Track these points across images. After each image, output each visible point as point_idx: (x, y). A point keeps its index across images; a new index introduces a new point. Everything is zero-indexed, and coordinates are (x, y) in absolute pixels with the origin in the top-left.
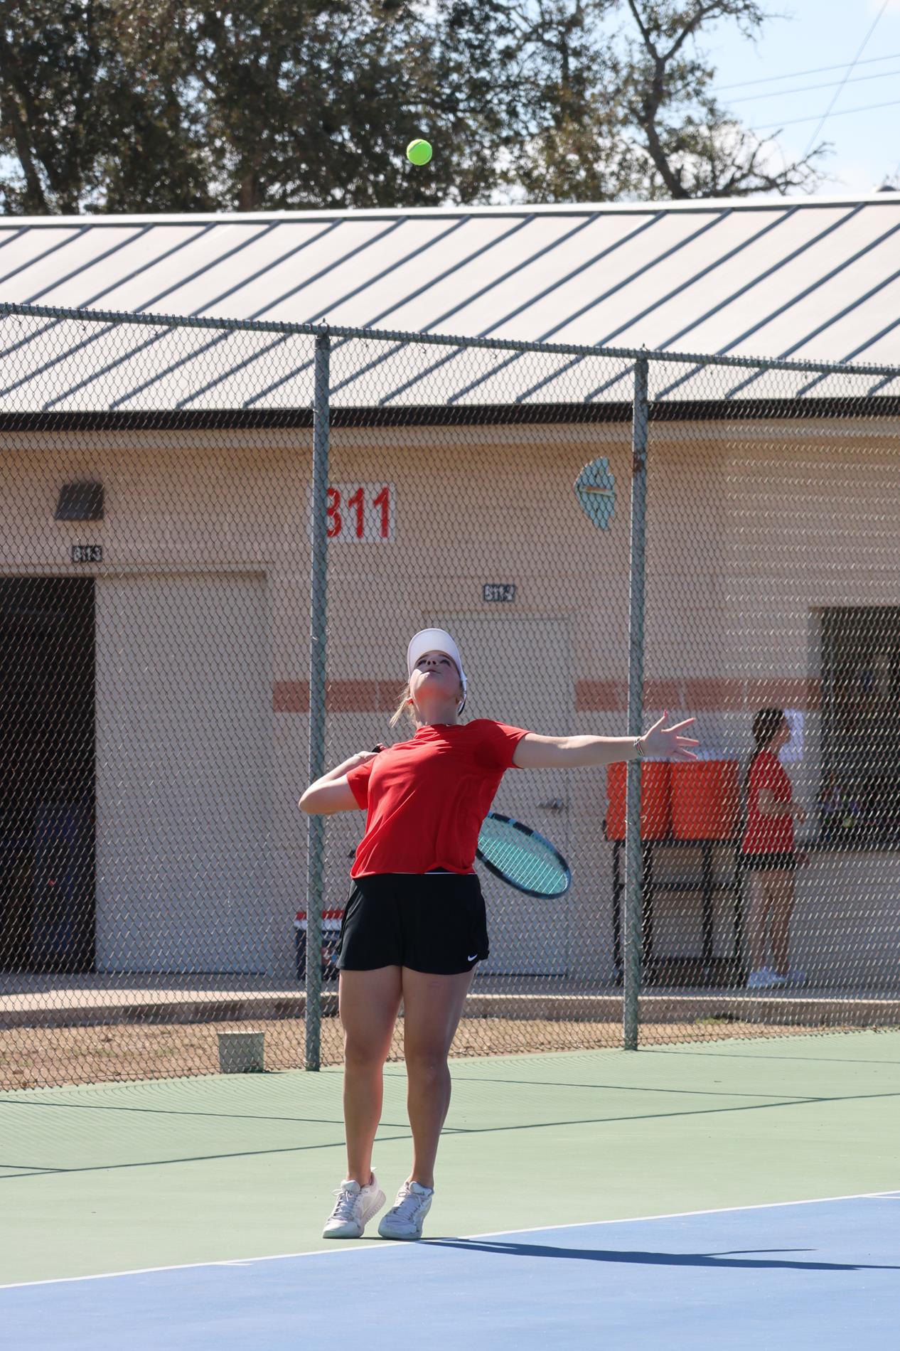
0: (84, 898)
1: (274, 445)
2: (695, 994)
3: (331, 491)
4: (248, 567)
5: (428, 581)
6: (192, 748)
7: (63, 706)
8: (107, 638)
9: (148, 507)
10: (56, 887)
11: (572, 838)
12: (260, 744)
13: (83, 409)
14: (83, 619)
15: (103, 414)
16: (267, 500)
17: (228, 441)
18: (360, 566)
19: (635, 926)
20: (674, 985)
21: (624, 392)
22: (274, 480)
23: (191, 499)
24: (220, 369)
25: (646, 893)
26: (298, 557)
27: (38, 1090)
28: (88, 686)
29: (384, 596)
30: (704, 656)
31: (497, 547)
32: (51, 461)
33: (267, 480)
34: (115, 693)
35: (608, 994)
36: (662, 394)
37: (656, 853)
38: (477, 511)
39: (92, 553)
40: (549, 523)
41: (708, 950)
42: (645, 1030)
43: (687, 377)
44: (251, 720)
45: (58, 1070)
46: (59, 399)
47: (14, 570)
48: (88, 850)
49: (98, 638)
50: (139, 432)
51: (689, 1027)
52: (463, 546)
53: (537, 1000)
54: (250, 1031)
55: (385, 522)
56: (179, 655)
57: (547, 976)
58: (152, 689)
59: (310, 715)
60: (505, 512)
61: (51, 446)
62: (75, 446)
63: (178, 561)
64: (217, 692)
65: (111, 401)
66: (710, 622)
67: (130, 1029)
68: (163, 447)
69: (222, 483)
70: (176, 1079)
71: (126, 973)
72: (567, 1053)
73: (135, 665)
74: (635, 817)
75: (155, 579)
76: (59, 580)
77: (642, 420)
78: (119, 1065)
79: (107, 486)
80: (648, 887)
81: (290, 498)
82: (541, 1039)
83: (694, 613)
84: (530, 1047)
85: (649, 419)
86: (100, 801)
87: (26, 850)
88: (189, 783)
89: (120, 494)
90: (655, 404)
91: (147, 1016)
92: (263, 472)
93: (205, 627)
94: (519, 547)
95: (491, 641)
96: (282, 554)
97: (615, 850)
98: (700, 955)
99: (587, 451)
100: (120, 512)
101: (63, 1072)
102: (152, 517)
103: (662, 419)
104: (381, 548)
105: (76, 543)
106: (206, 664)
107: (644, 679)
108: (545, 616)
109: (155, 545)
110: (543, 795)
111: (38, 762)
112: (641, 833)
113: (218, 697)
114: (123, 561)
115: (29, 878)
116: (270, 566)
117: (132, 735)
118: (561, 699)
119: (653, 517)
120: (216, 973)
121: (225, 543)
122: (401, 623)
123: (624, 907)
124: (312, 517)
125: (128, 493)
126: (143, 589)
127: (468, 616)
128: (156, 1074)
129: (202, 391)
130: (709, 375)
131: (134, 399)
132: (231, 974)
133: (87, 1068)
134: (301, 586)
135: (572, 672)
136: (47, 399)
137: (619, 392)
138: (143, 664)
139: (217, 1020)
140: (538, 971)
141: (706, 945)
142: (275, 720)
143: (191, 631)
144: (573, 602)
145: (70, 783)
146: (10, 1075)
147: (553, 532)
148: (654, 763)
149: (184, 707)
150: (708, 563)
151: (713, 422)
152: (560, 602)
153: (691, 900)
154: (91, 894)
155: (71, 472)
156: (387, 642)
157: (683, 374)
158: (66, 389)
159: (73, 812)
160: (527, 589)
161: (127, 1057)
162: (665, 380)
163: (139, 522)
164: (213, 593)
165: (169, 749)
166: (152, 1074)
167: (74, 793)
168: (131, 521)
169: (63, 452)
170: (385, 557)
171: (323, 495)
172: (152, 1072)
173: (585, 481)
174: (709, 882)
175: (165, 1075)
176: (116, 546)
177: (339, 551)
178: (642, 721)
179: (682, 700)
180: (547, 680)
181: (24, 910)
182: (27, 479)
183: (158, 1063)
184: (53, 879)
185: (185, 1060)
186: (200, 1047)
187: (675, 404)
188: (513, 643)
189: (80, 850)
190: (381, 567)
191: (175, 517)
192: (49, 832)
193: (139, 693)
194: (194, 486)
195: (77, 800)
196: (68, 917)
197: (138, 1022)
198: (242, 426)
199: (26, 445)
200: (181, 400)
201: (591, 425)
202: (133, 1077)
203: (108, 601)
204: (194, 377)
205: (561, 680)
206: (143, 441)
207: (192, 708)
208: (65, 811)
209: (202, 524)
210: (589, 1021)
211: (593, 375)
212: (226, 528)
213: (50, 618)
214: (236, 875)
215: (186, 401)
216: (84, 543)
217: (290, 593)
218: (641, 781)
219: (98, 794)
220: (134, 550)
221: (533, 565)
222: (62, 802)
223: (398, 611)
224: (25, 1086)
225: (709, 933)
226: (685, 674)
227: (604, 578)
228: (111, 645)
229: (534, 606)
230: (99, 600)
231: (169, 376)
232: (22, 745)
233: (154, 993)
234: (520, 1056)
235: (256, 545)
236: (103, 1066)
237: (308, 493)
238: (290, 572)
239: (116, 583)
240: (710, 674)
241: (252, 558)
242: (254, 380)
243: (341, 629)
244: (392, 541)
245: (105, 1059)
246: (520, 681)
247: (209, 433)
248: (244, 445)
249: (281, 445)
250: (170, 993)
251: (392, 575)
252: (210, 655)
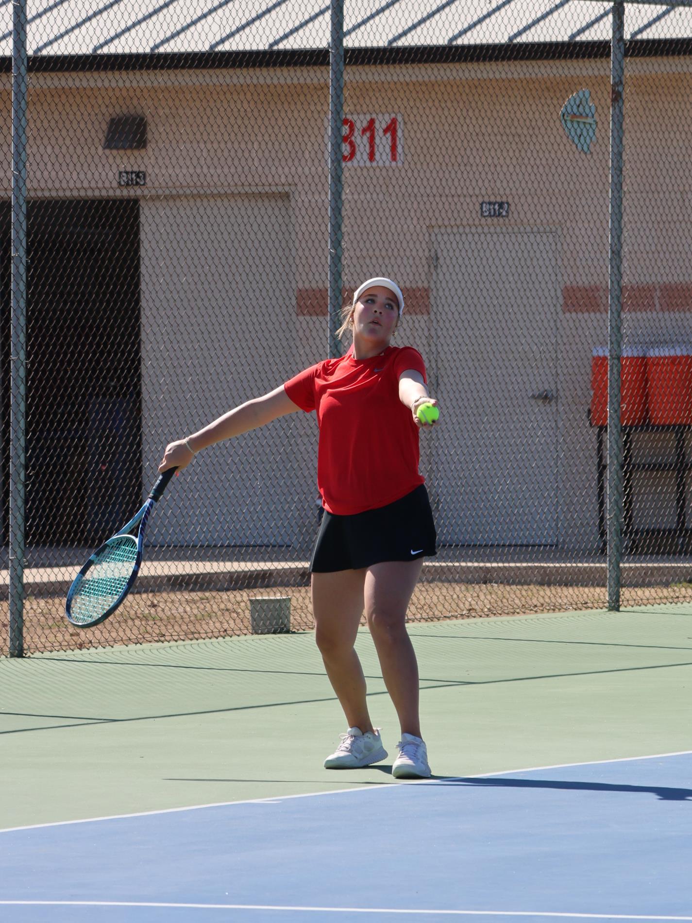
0: (131, 481)
1: (295, 81)
2: (670, 561)
3: (346, 121)
4: (274, 189)
5: (431, 199)
6: (225, 349)
7: (112, 312)
8: (150, 253)
9: (185, 137)
10: (107, 471)
11: (560, 424)
12: (285, 344)
13: (127, 51)
14: (128, 237)
15: (145, 56)
16: (290, 130)
17: (255, 78)
18: (372, 187)
19: (616, 501)
20: (652, 554)
21: (603, 32)
22: (296, 112)
23: (223, 130)
24: (247, 15)
25: (626, 472)
26: (317, 179)
27: (92, 650)
28: (133, 294)
29: (393, 212)
30: (676, 264)
31: (492, 169)
32: (100, 98)
33: (289, 112)
34: (157, 300)
35: (593, 562)
36: (636, 33)
37: (634, 437)
38: (475, 138)
39: (138, 177)
40: (538, 147)
41: (681, 522)
42: (626, 593)
43: (658, 18)
44: (277, 324)
45: (109, 632)
46: (106, 43)
47: (68, 194)
48: (135, 439)
49: (142, 253)
50: (177, 71)
51: (665, 590)
52: (462, 168)
53: (530, 568)
54: (278, 597)
55: (394, 148)
56: (213, 267)
57: (540, 546)
58: (190, 297)
59: (328, 318)
60: (499, 138)
61: (100, 84)
62: (121, 84)
63: (212, 184)
64: (247, 299)
65: (152, 44)
66: (681, 234)
67: (172, 596)
68: (197, 84)
69: (250, 115)
70: (214, 640)
71: (169, 546)
72: (558, 614)
73: (175, 276)
74: (616, 405)
75: (192, 201)
76: (107, 201)
77: (619, 56)
78: (163, 628)
79: (149, 119)
80: (628, 467)
81: (309, 128)
82: (535, 601)
83: (667, 225)
84: (525, 608)
85: (626, 55)
86: (145, 395)
87: (80, 439)
88: (222, 379)
89: (160, 125)
90: (631, 42)
91: (188, 584)
92: (286, 105)
93: (236, 242)
94: (511, 169)
95: (488, 251)
96: (303, 177)
97: (599, 435)
98: (674, 526)
99: (570, 84)
100: (160, 142)
101: (114, 634)
102: (188, 146)
103: (637, 56)
104: (391, 171)
105: (122, 169)
106: (237, 275)
107: (623, 284)
108: (535, 229)
109: (192, 171)
110: (534, 387)
111: (90, 361)
112: (621, 419)
113: (247, 302)
114: (163, 184)
115: (83, 464)
116: (293, 188)
117: (172, 338)
118: (550, 302)
119: (630, 141)
120: (248, 546)
121: (253, 168)
122: (408, 237)
123: (607, 485)
124: (330, 145)
125: (167, 125)
126: (181, 209)
127: (467, 230)
128: (196, 636)
129: (232, 34)
130: (678, 16)
131: (172, 42)
132: (261, 546)
133: (135, 631)
134: (320, 205)
135: (560, 278)
136: (96, 43)
137: (599, 32)
138: (182, 275)
139: (249, 587)
140: (531, 542)
141: (679, 518)
142: (298, 324)
143: (223, 245)
144: (560, 217)
145: (118, 380)
146: (67, 637)
147: (541, 155)
148: (632, 358)
149: (217, 312)
150: (679, 181)
151: (682, 57)
152: (548, 216)
153: (666, 478)
154: (138, 478)
155: (117, 107)
156: (396, 253)
157: (655, 16)
158: (112, 34)
159: (121, 405)
160: (519, 205)
161: (171, 620)
162: (639, 21)
163: (178, 151)
164: (243, 212)
165: (205, 349)
166: (192, 635)
167: (122, 388)
168: (170, 150)
169: (110, 90)
170: (394, 179)
171: (339, 124)
172: (193, 633)
173: (569, 110)
174: (682, 462)
175: (204, 636)
176: (157, 171)
177: (353, 173)
178: (621, 321)
179: (657, 302)
180: (537, 286)
181: (79, 492)
182: (78, 113)
183: (198, 625)
184: (104, 464)
185: (221, 623)
186: (235, 611)
187: (648, 41)
188: (507, 254)
189: (128, 439)
190: (391, 187)
191: (209, 146)
192: (100, 423)
193: (178, 300)
194: (225, 118)
195: (125, 395)
196: (117, 498)
197: (180, 590)
198: (267, 65)
199: (78, 83)
200: (214, 42)
201: (575, 61)
202: (176, 638)
203: (150, 220)
204: (224, 22)
205: (550, 286)
206: (180, 79)
207: (225, 312)
208: (114, 405)
209: (233, 151)
210: (577, 585)
211: (575, 18)
212: (253, 154)
213: (100, 235)
214: (264, 459)
215: (217, 44)
216: (129, 169)
217: (310, 212)
218: (620, 374)
219: (144, 389)
220: (173, 175)
221: (523, 184)
222: (111, 396)
223: (405, 226)
224: (81, 646)
225: (682, 508)
226: (659, 279)
227: (587, 196)
228: (154, 259)
229: (525, 221)
230: (142, 219)
231: (203, 21)
232: (76, 347)
233: (194, 564)
234: (517, 617)
235: (280, 169)
236: (149, 628)
237: (326, 123)
238: (310, 193)
239: (158, 204)
240: (681, 279)
241: (277, 181)
242: (277, 24)
243: (355, 242)
244: (400, 164)
245: (151, 623)
246: (513, 286)
247: (238, 71)
248: (269, 81)
249: (302, 81)
250: (208, 564)
251: (400, 195)
252: (240, 267)
